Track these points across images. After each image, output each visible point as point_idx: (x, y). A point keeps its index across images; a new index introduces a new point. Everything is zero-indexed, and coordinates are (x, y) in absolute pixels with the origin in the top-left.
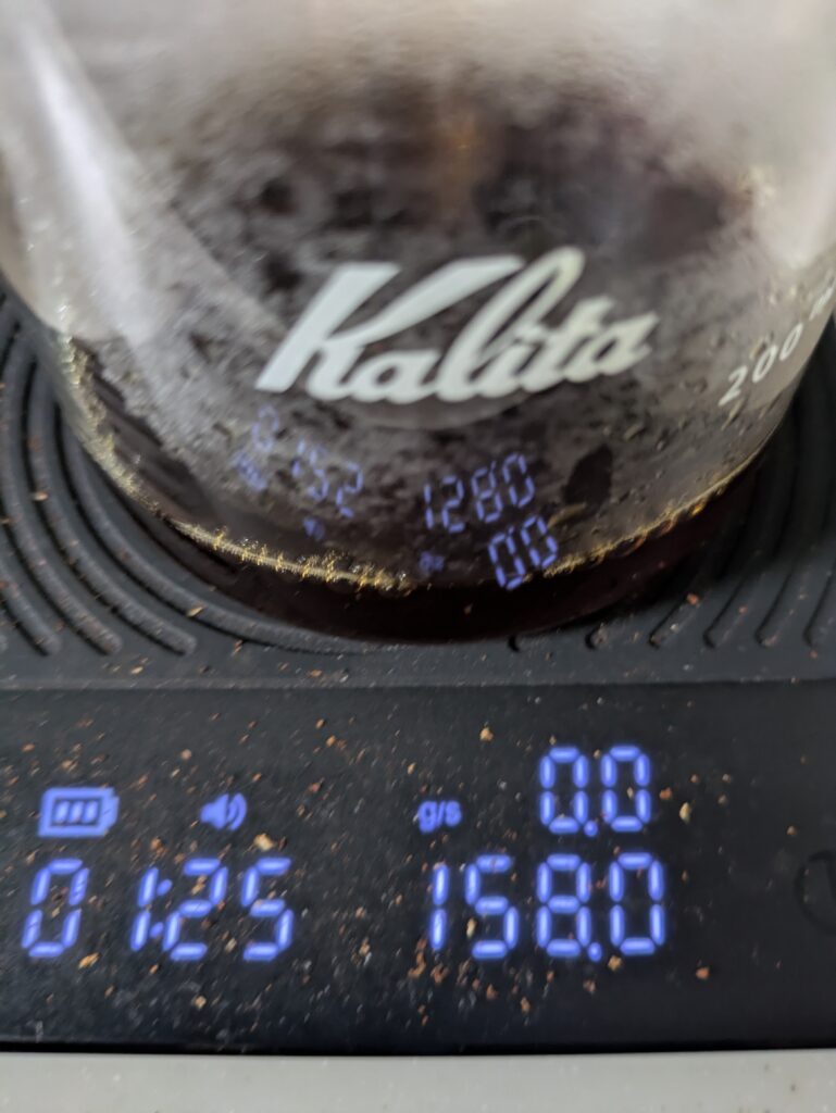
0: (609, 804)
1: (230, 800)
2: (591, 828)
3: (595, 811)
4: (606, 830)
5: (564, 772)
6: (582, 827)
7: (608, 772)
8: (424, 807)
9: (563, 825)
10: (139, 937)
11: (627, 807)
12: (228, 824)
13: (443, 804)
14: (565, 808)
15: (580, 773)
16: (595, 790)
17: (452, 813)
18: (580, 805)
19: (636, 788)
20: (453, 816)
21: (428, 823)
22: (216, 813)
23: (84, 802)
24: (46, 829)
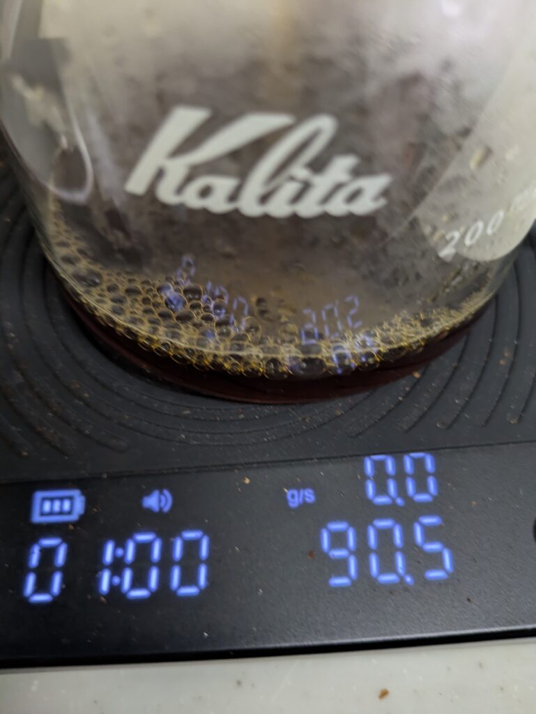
0: (411, 487)
1: (161, 493)
2: (399, 501)
3: (402, 490)
5: (380, 467)
6: (393, 500)
7: (408, 465)
9: (382, 500)
10: (105, 586)
11: (422, 488)
12: (161, 509)
13: (302, 490)
14: (381, 489)
15: (390, 465)
16: (400, 477)
17: (309, 495)
18: (392, 487)
20: (309, 498)
21: (294, 503)
22: (152, 502)
23: (62, 499)
24: (37, 518)
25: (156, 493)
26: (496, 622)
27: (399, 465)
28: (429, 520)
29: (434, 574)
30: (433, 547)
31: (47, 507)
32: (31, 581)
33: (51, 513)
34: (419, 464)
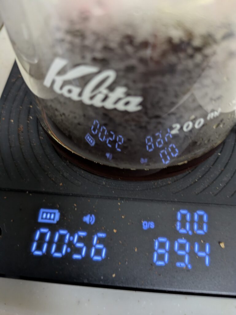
0: (196, 227)
2: (190, 233)
3: (192, 228)
5: (184, 216)
6: (188, 232)
7: (196, 217)
9: (183, 231)
11: (200, 227)
13: (149, 222)
14: (183, 226)
15: (188, 217)
16: (192, 222)
17: (152, 225)
18: (188, 226)
19: (204, 222)
22: (87, 219)
24: (40, 220)
27: (192, 217)
30: (202, 254)
32: (35, 245)
33: (46, 218)
34: (201, 217)
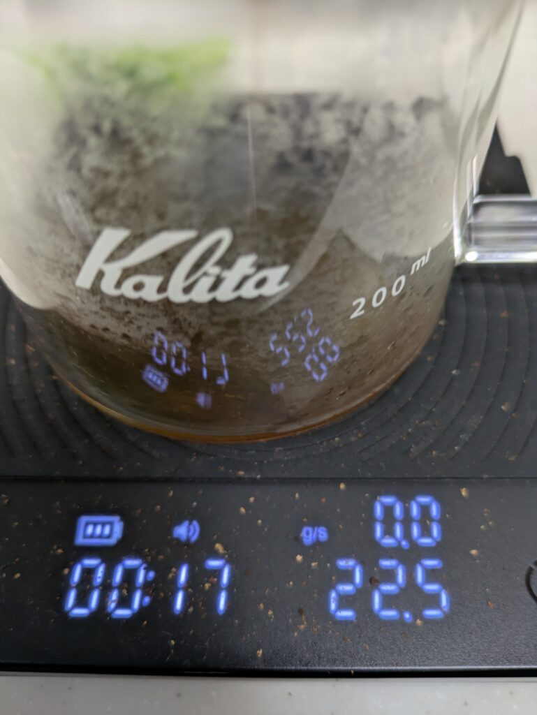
0: (415, 530)
1: (190, 523)
2: (404, 543)
3: (407, 534)
4: (414, 544)
5: (388, 510)
6: (399, 542)
7: (415, 510)
8: (305, 529)
9: (388, 541)
10: (135, 604)
11: (426, 531)
12: (188, 539)
13: (316, 528)
14: (389, 531)
15: (398, 511)
16: (407, 521)
17: (323, 534)
18: (398, 530)
19: (432, 520)
20: (322, 535)
21: (308, 539)
22: (182, 531)
23: (104, 524)
24: (80, 540)
25: (186, 523)
26: (484, 660)
27: (407, 511)
28: (430, 563)
29: (431, 613)
30: (432, 588)
31: (90, 530)
32: (72, 597)
33: (92, 536)
34: (425, 509)
